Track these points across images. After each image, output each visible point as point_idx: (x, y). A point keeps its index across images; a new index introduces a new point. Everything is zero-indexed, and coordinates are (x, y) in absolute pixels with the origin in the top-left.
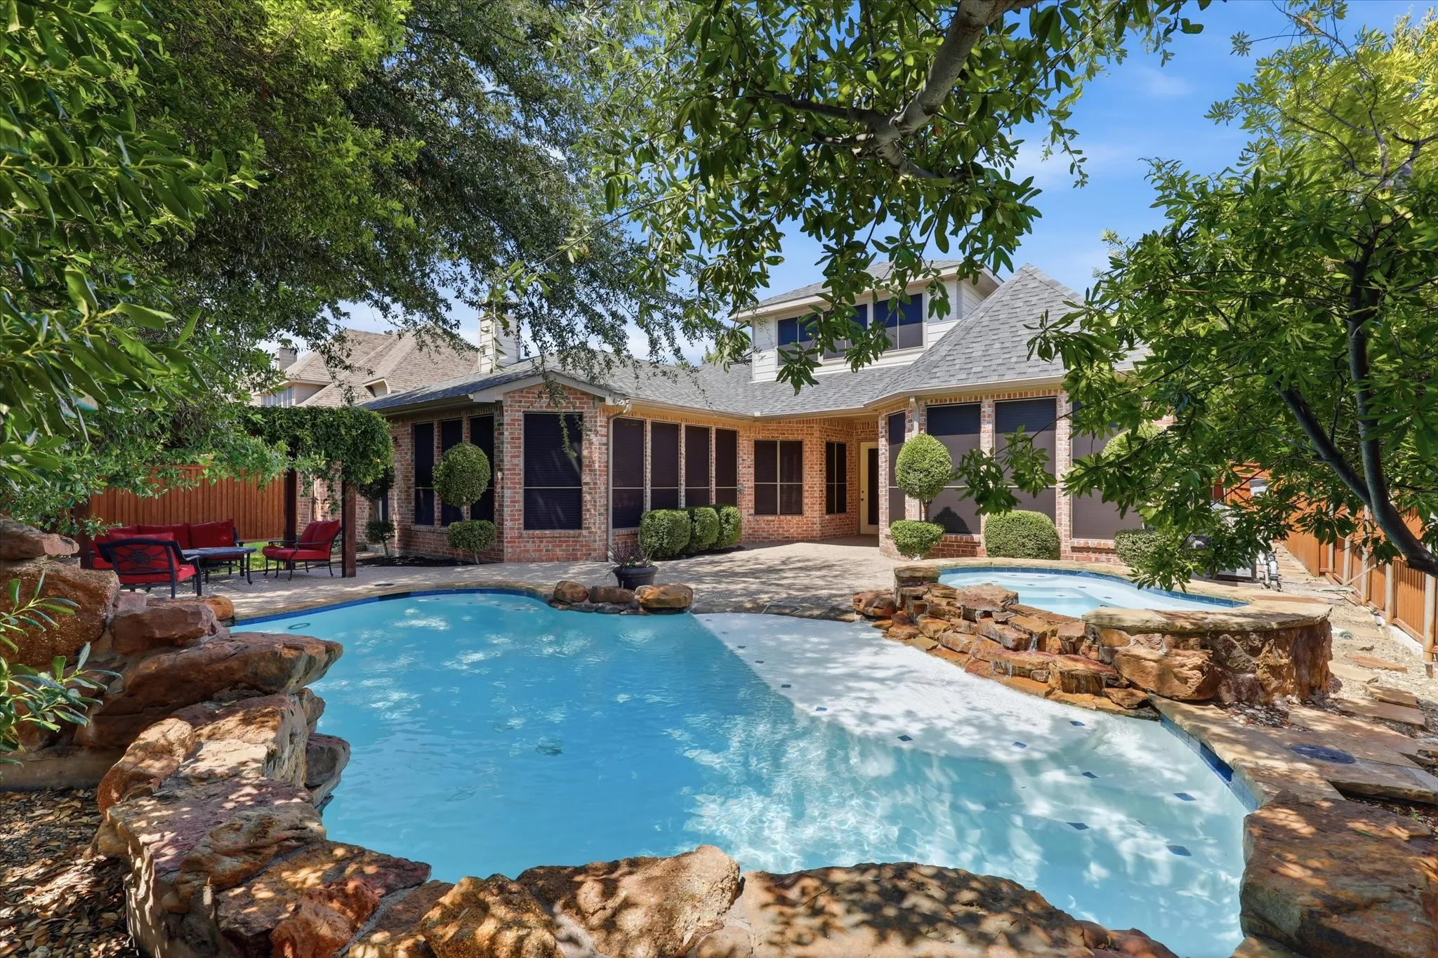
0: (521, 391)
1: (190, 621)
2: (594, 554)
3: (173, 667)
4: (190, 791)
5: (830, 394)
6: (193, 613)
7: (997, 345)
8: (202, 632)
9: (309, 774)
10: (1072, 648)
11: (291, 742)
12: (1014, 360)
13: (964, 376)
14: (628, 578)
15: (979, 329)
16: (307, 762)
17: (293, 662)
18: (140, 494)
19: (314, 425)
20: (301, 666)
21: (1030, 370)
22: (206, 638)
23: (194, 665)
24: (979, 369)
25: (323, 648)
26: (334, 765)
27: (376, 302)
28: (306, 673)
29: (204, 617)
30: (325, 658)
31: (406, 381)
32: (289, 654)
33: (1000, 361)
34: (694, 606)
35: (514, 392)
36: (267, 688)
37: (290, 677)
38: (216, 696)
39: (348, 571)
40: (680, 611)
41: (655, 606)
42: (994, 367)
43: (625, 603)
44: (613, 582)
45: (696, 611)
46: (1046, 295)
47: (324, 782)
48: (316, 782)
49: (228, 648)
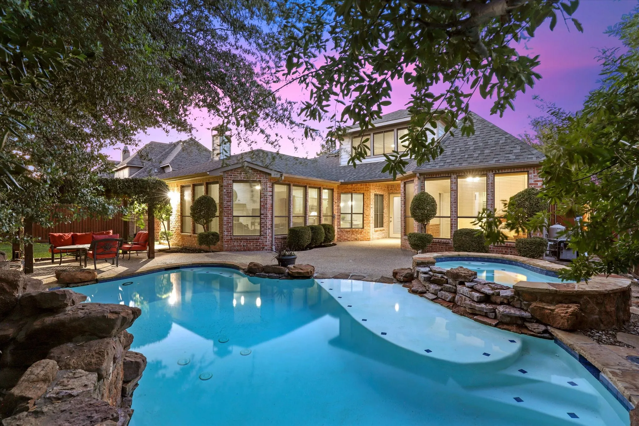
0: (232, 170)
1: (60, 299)
2: (266, 248)
3: (51, 324)
4: (50, 407)
5: (377, 172)
6: (62, 295)
7: (458, 150)
8: (67, 305)
9: (125, 375)
10: (508, 302)
11: (114, 362)
12: (466, 156)
13: (442, 164)
14: (284, 261)
15: (449, 142)
16: (124, 369)
17: (114, 321)
18: (44, 226)
19: (135, 187)
20: (119, 322)
21: (475, 161)
22: (69, 308)
23: (62, 323)
24: (450, 161)
25: (130, 312)
26: (138, 371)
27: (164, 129)
28: (122, 325)
29: (68, 297)
30: (132, 316)
31: (179, 165)
32: (113, 316)
33: (460, 157)
34: (315, 275)
35: (228, 171)
36: (101, 335)
37: (113, 328)
38: (73, 339)
39: (151, 255)
40: (309, 277)
41: (296, 275)
42: (457, 160)
43: (282, 274)
44: (276, 262)
45: (316, 278)
46: (480, 126)
47: (133, 379)
48: (128, 379)
49: (80, 314)
